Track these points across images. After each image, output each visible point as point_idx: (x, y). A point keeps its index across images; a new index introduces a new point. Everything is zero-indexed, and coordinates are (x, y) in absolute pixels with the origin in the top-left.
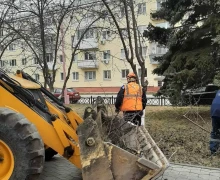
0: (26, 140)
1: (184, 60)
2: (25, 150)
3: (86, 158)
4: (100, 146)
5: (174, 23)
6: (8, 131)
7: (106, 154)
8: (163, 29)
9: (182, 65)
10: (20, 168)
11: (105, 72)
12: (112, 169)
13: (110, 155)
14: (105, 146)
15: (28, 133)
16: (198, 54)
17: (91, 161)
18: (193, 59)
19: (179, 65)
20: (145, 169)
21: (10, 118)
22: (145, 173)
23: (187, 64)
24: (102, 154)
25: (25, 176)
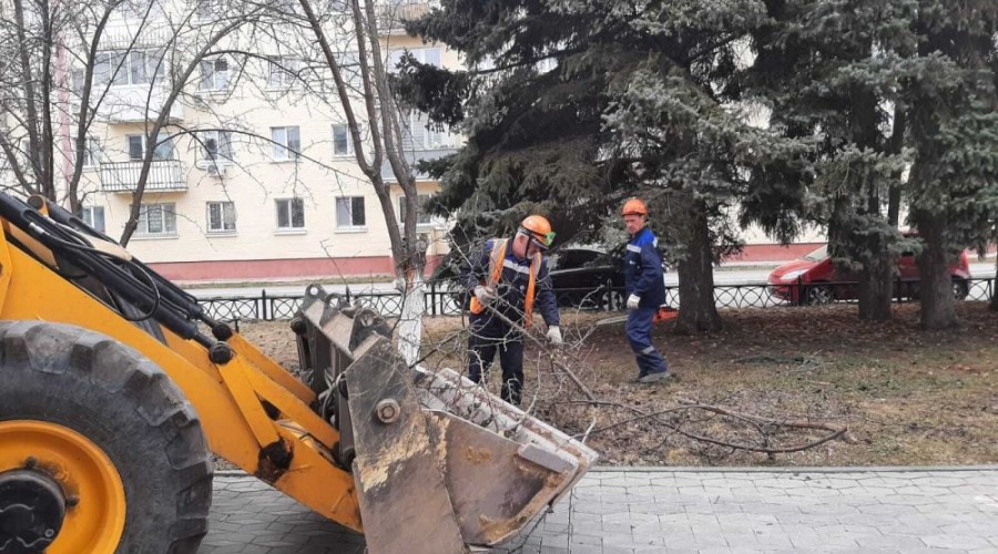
0: (166, 425)
1: (516, 174)
2: (162, 459)
3: (373, 462)
4: (415, 420)
5: (475, 57)
6: (102, 401)
7: (433, 444)
8: (446, 74)
9: (513, 190)
10: (149, 523)
11: (214, 207)
12: (448, 483)
13: (442, 445)
14: (428, 420)
15: (168, 403)
16: (555, 159)
17: (391, 469)
18: (543, 170)
19: (503, 190)
20: (536, 473)
21: (104, 359)
22: (537, 486)
23: (528, 184)
24: (421, 444)
25: (164, 545)
